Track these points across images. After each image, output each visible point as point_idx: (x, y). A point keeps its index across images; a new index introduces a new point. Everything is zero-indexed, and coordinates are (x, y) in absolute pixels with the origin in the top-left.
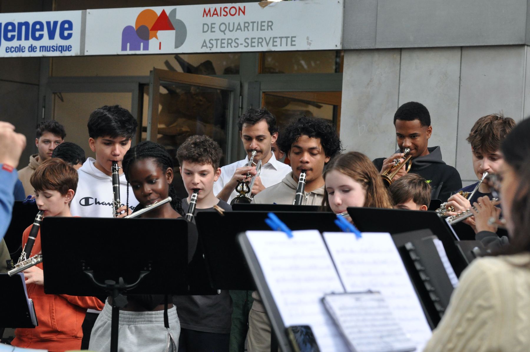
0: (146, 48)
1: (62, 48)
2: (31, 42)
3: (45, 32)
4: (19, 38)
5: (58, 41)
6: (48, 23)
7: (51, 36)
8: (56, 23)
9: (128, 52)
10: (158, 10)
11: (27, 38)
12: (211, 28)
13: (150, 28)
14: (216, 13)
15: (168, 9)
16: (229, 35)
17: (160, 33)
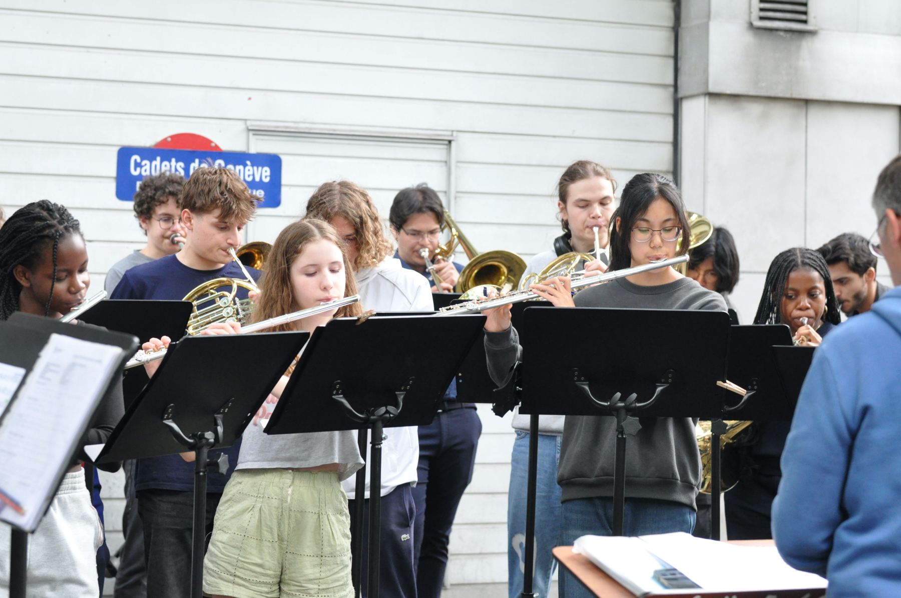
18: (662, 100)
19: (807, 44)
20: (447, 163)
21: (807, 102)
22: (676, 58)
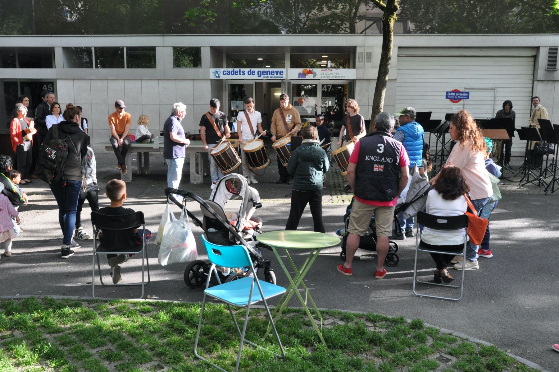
0: (305, 77)
1: (280, 77)
2: (271, 75)
3: (275, 73)
4: (267, 74)
5: (279, 75)
6: (276, 71)
7: (277, 74)
8: (278, 71)
9: (300, 78)
10: (308, 69)
11: (269, 74)
12: (323, 74)
13: (306, 73)
14: (324, 70)
15: (311, 69)
16: (328, 75)
17: (309, 74)
18: (531, 81)
19: (556, 72)
20: (495, 92)
21: (555, 81)
22: (534, 75)
